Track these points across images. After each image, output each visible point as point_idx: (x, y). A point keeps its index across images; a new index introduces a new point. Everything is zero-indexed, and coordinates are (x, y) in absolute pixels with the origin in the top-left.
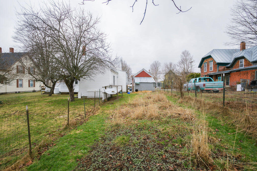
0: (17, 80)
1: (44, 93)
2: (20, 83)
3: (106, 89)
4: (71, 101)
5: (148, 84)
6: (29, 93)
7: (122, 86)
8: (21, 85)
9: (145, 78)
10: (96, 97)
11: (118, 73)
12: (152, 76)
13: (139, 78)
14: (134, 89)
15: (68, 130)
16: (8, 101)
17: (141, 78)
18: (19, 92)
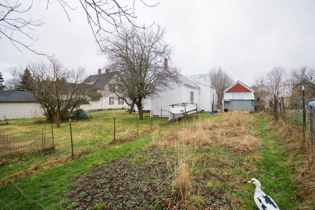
0: (110, 98)
1: (128, 110)
2: (112, 100)
3: (173, 107)
4: (140, 119)
5: (243, 102)
6: (116, 110)
7: (197, 104)
8: (113, 103)
9: (241, 93)
10: (162, 116)
11: (200, 88)
12: (252, 90)
13: (232, 93)
14: (222, 108)
15: (113, 145)
16: (97, 117)
17: (234, 93)
18: (111, 109)
